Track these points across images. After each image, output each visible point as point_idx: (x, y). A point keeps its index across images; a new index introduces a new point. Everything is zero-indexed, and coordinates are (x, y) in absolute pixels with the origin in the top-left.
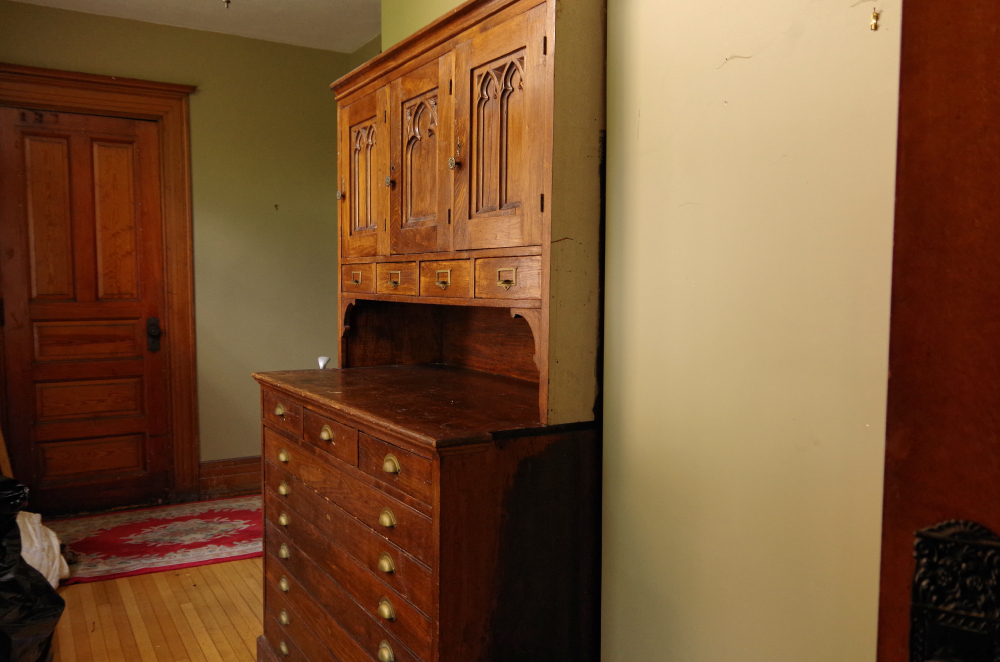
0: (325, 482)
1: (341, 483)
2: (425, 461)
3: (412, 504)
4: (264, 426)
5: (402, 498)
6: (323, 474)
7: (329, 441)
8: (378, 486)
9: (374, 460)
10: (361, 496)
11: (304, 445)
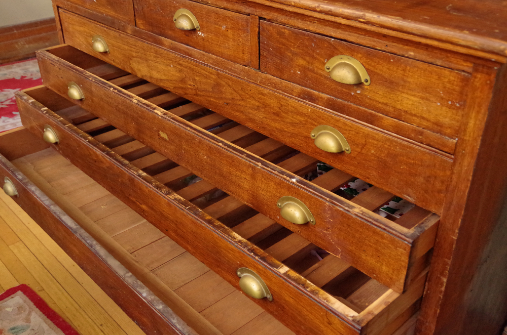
0: (183, 81)
1: (217, 85)
2: (447, 72)
3: (398, 131)
4: (58, 7)
5: (371, 120)
6: (180, 71)
7: (194, 30)
8: (312, 98)
9: (301, 62)
10: (265, 106)
11: (137, 34)
